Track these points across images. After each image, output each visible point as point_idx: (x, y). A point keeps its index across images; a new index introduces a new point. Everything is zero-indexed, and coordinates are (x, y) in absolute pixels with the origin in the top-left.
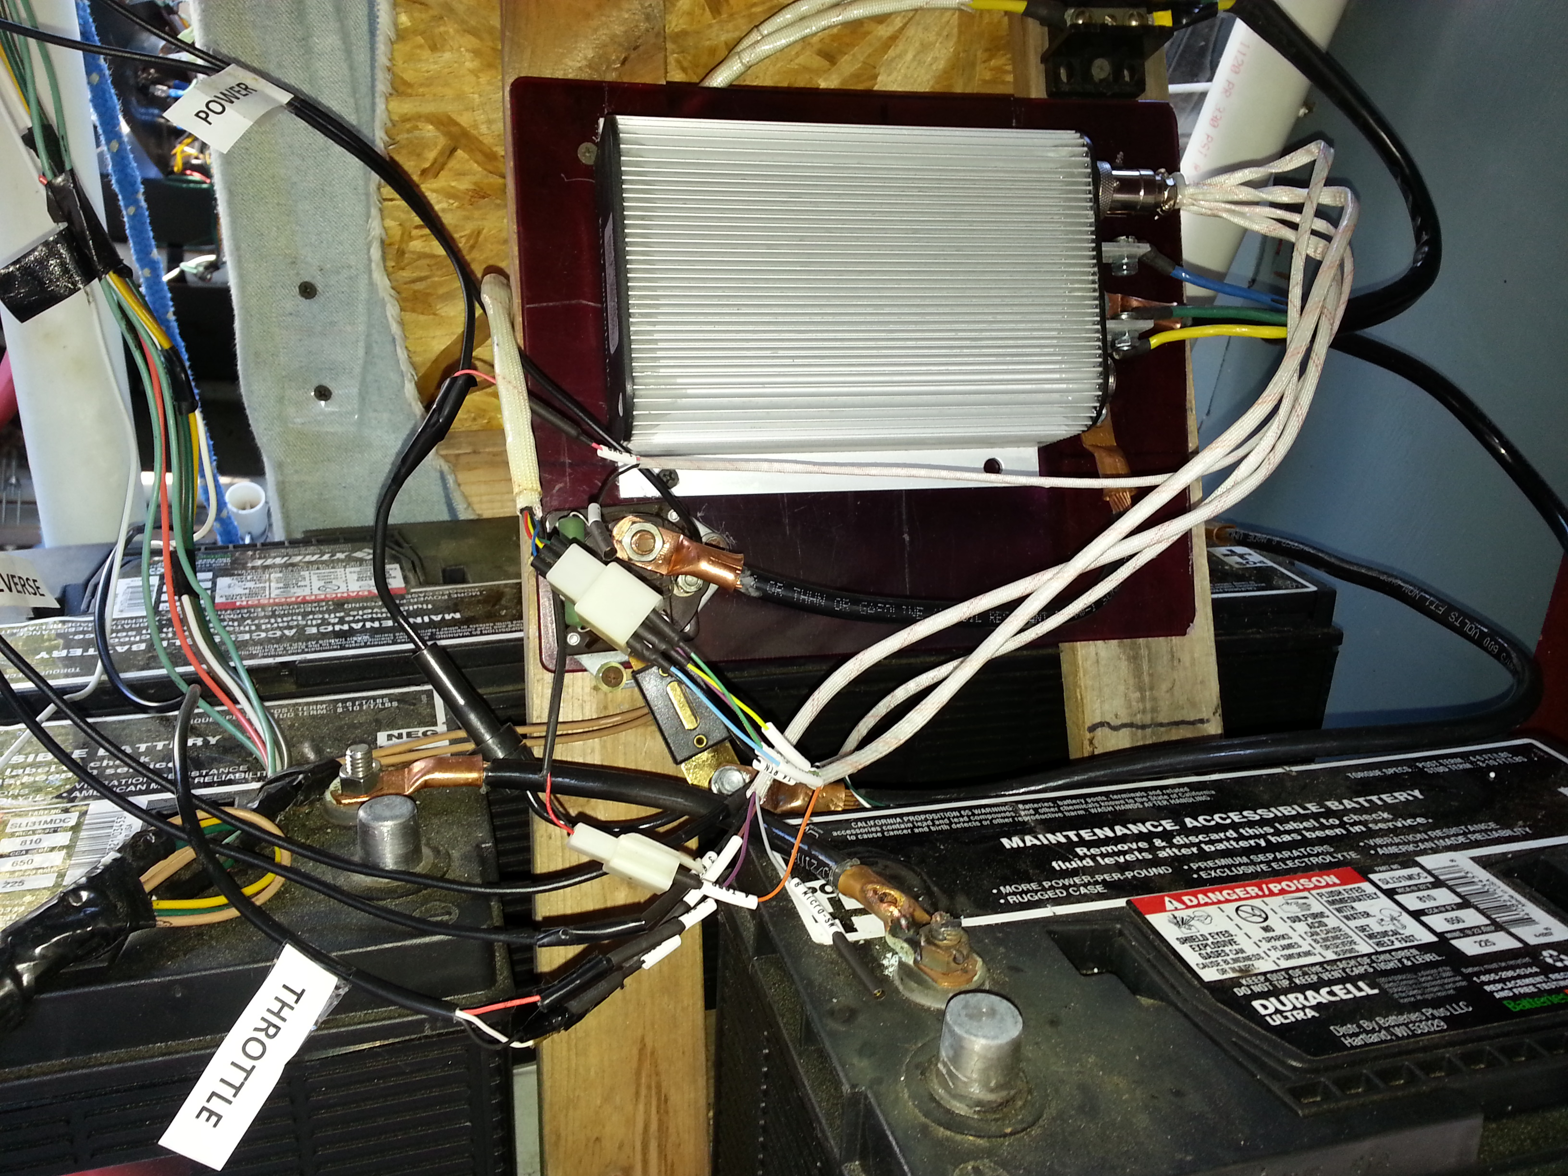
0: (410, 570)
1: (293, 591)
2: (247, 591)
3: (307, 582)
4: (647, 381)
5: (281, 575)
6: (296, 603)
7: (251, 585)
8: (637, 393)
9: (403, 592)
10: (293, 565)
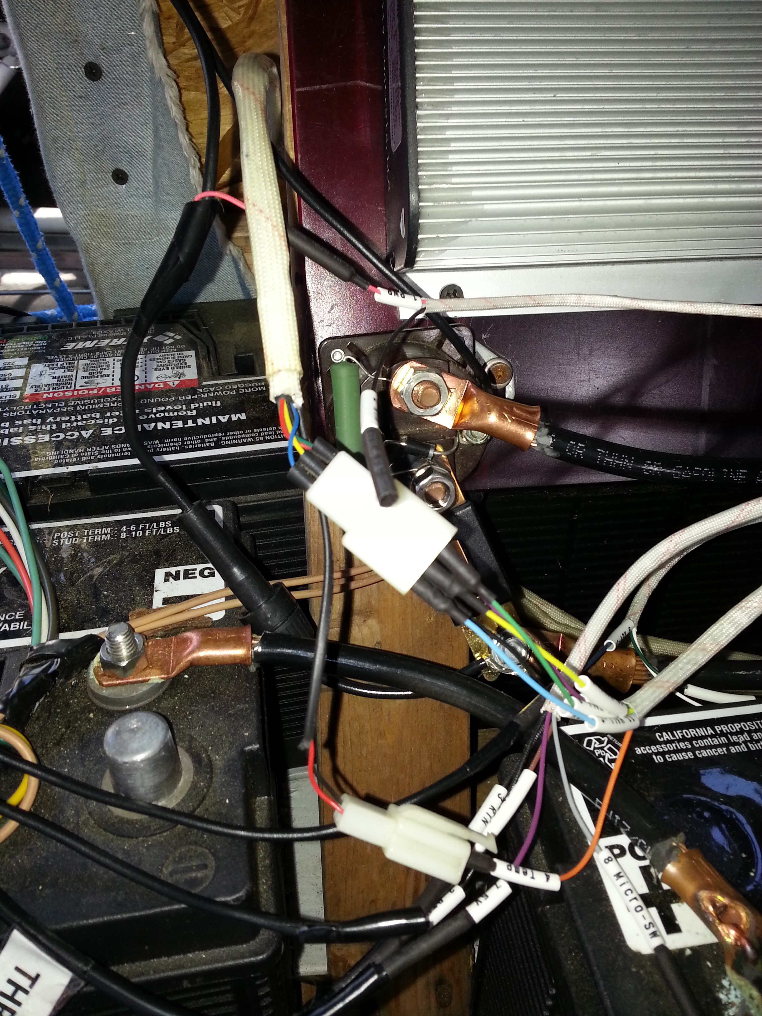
0: (204, 358)
1: (97, 381)
2: (55, 381)
3: (109, 372)
4: (436, 195)
5: (87, 361)
6: (99, 397)
7: (60, 373)
8: (423, 211)
9: (196, 385)
10: (100, 349)
